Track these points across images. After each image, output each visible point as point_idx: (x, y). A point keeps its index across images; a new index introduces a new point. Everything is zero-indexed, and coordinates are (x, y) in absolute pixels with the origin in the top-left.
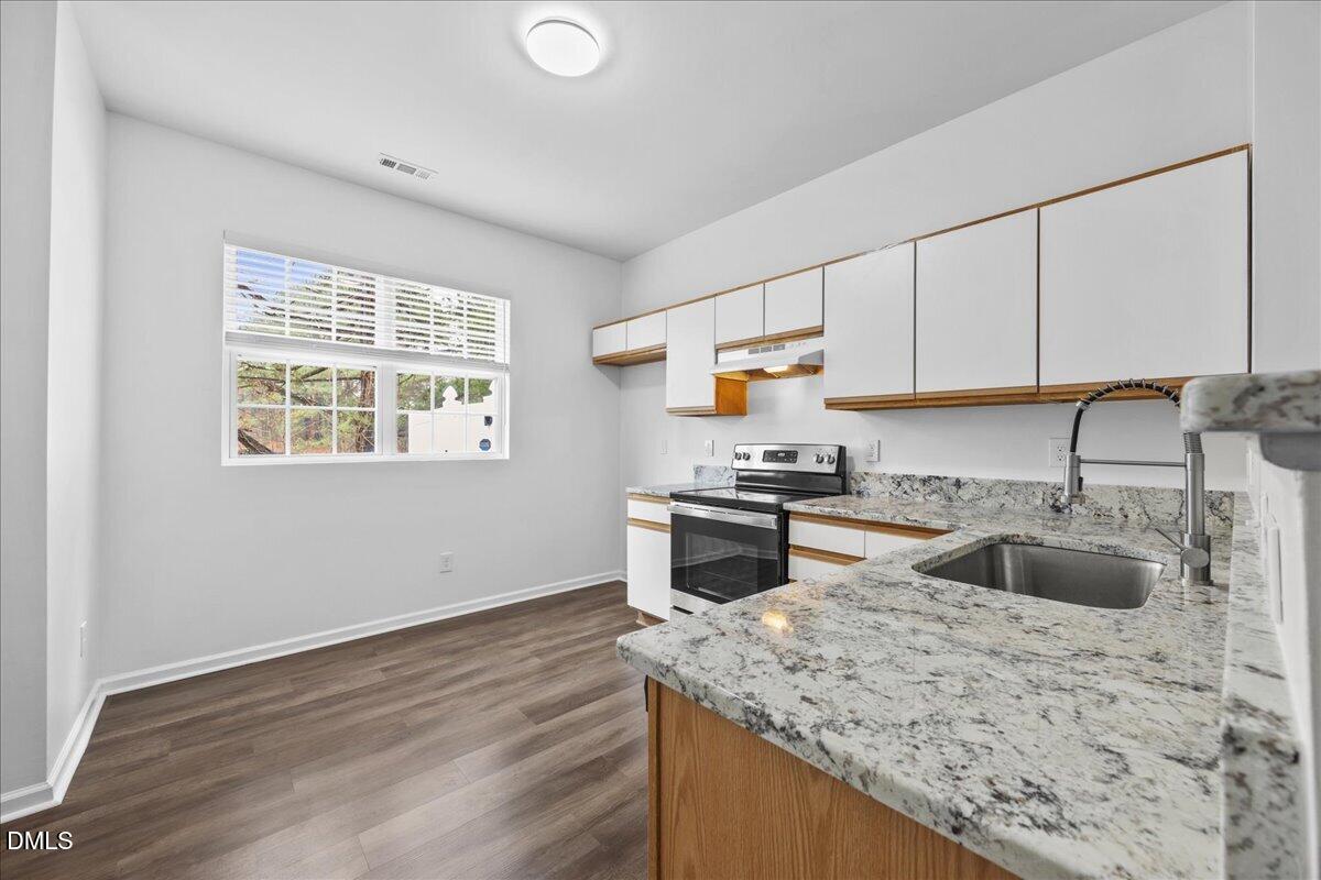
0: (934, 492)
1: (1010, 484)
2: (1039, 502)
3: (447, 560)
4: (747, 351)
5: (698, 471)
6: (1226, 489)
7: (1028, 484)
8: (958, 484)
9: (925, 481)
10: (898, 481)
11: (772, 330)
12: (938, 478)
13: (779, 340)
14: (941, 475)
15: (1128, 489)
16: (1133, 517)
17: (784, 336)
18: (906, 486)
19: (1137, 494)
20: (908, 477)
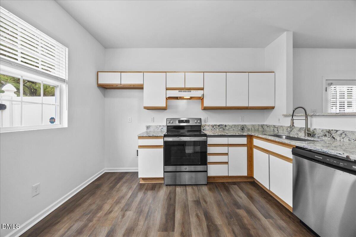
0: (221, 128)
1: (235, 125)
2: (240, 128)
3: (36, 188)
4: (178, 91)
5: (148, 127)
6: (263, 124)
7: (238, 125)
8: (226, 126)
9: (219, 126)
10: (213, 126)
11: (188, 86)
12: (222, 125)
13: (190, 89)
14: (222, 124)
15: (252, 125)
16: (253, 130)
17: (191, 88)
18: (215, 127)
19: (253, 126)
20: (215, 125)
